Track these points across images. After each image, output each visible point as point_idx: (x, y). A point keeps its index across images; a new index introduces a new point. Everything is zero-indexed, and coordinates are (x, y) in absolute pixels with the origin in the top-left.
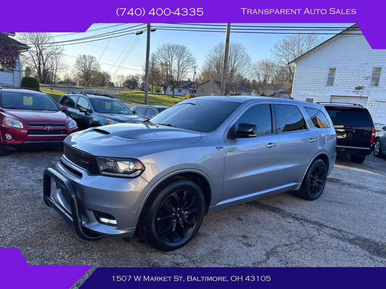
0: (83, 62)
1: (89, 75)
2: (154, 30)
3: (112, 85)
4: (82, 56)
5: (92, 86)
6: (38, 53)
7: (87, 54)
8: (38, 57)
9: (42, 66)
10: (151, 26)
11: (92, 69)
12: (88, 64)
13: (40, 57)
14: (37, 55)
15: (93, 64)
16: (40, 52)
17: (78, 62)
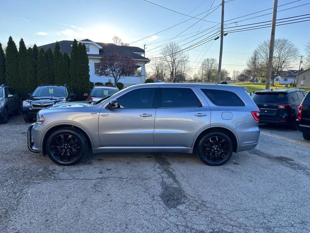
0: (207, 64)
1: (210, 74)
2: (226, 34)
3: (229, 79)
4: (206, 60)
5: (212, 81)
6: (172, 62)
7: (210, 58)
8: (172, 65)
9: (174, 70)
10: (224, 32)
11: (213, 69)
12: (210, 65)
13: (173, 65)
14: (172, 63)
15: (213, 64)
16: (174, 61)
17: (203, 64)
